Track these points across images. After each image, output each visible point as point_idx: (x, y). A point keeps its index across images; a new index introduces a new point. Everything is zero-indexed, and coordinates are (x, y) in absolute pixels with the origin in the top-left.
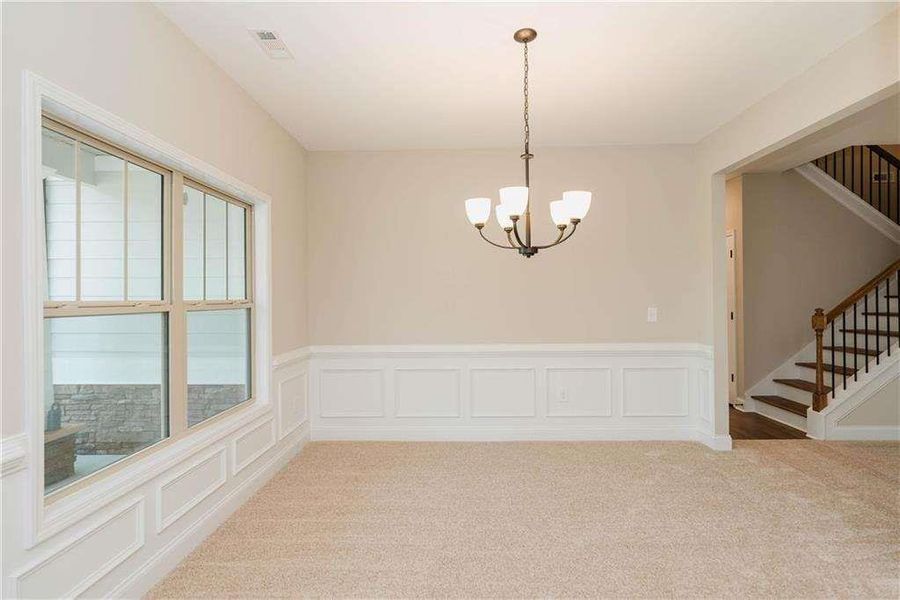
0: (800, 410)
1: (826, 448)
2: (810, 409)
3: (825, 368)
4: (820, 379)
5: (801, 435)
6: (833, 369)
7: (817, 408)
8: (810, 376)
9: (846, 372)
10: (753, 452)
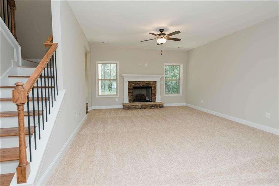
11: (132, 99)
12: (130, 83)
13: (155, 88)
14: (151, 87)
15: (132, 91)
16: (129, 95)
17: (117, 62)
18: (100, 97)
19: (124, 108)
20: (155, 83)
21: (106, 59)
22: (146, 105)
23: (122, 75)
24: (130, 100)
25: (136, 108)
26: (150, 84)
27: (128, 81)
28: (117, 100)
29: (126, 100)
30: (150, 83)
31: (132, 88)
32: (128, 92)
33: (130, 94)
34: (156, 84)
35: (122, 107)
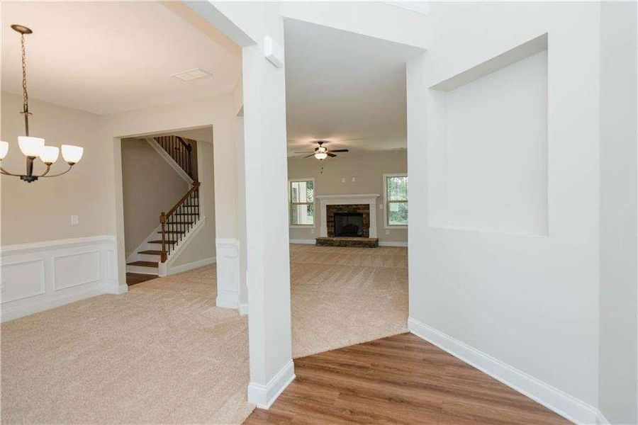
0: (155, 265)
1: (168, 278)
2: (160, 263)
3: (166, 242)
4: (164, 248)
5: (157, 277)
6: (169, 242)
7: (163, 261)
8: (159, 247)
9: (173, 243)
10: (139, 289)
11: (333, 230)
12: (329, 207)
13: (368, 214)
14: (361, 215)
15: (332, 219)
16: (328, 226)
17: (311, 179)
20: (367, 207)
22: (346, 241)
23: (317, 197)
24: (329, 234)
26: (359, 209)
27: (327, 206)
28: (312, 232)
29: (324, 233)
30: (359, 206)
31: (332, 215)
32: (328, 222)
33: (330, 224)
34: (369, 209)
35: (315, 243)
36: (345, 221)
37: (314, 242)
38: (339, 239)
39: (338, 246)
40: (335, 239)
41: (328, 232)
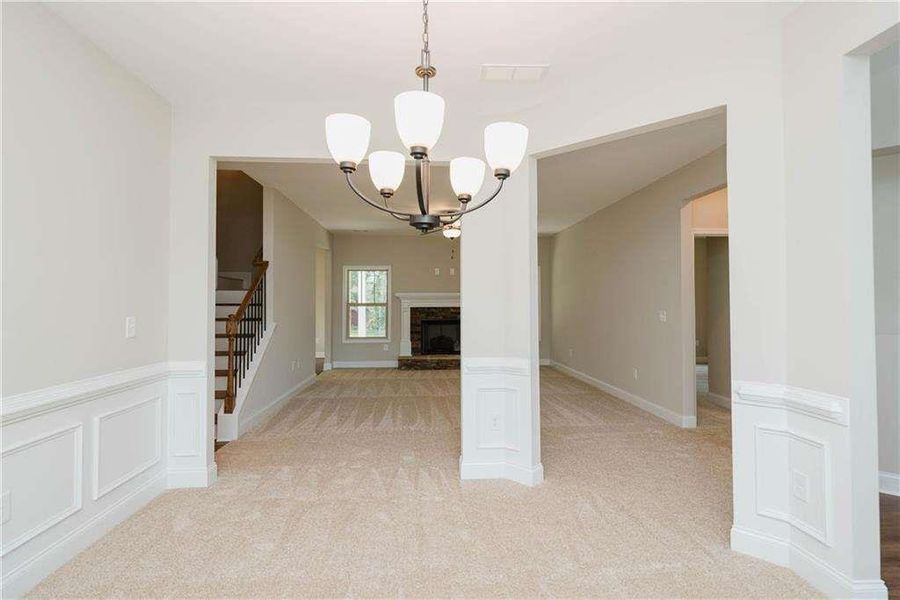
4: (230, 384)
7: (228, 411)
11: (420, 346)
12: (414, 311)
15: (419, 329)
16: (412, 339)
17: (387, 267)
18: (352, 341)
19: (399, 368)
21: (369, 262)
22: (447, 361)
23: (397, 295)
24: (414, 350)
25: (424, 366)
26: (458, 314)
27: (411, 308)
28: (386, 348)
29: (406, 350)
31: (419, 322)
32: (412, 332)
33: (416, 336)
35: (397, 366)
36: (434, 332)
37: (395, 364)
38: (436, 358)
39: (435, 368)
40: (429, 358)
41: (413, 349)
